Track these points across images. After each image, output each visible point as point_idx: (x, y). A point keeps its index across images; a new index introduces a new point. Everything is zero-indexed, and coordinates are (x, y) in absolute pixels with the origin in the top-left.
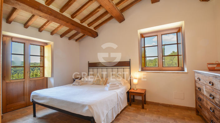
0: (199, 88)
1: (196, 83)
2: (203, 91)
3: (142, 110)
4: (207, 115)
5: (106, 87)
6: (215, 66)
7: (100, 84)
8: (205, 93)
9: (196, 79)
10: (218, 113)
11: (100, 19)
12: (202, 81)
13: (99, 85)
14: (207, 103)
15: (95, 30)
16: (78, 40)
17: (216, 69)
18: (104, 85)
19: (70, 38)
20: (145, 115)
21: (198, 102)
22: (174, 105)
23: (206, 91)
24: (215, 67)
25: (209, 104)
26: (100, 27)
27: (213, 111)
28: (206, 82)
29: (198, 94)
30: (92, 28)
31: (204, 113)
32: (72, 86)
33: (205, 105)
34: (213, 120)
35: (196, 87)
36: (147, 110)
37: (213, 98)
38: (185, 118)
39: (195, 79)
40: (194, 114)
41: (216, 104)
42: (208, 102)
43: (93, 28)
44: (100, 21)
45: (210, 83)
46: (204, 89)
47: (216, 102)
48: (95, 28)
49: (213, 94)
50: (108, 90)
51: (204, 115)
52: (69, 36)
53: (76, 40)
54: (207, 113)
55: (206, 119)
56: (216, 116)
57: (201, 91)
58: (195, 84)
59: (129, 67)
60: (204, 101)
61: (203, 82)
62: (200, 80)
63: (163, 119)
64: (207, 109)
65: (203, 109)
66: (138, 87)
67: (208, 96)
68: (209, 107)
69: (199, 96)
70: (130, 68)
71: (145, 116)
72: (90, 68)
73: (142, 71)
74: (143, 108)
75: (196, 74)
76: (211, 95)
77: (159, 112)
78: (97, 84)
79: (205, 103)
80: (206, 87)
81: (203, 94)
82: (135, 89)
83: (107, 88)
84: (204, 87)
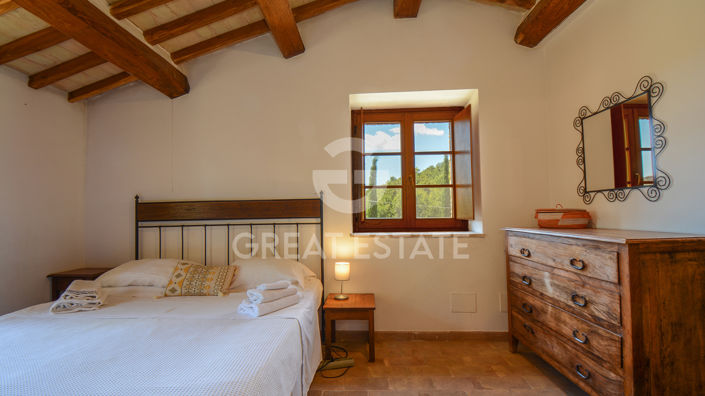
0: (524, 278)
1: (511, 263)
2: (543, 285)
3: (370, 368)
4: (557, 350)
5: (244, 305)
6: (558, 216)
7: (205, 291)
8: (550, 291)
9: (514, 251)
10: (606, 343)
11: (206, 24)
12: (534, 257)
13: (201, 294)
14: (558, 319)
15: (177, 63)
16: (85, 96)
17: (560, 224)
18: (225, 294)
19: (37, 81)
20: (387, 386)
21: (520, 317)
22: (451, 333)
23: (552, 284)
24: (558, 220)
25: (568, 320)
26: (201, 58)
27: (587, 341)
28: (554, 260)
29: (519, 294)
30: (163, 51)
31: (545, 347)
32: (52, 314)
33: (552, 324)
34: (582, 364)
35: (510, 273)
36: (386, 363)
37: (586, 306)
38: (494, 368)
39: (506, 252)
40: (504, 350)
41: (597, 320)
42: (565, 316)
43: (169, 54)
44: (204, 33)
45: (572, 262)
46: (547, 281)
47: (597, 313)
48: (180, 55)
49: (582, 292)
50: (255, 312)
51: (544, 351)
52: (34, 69)
53: (73, 96)
54: (555, 345)
55: (555, 364)
56: (597, 353)
57: (534, 285)
58: (508, 267)
59: (319, 220)
60: (546, 313)
61: (544, 262)
62: (529, 255)
63: (441, 386)
64: (559, 335)
65: (540, 335)
66: (348, 289)
67: (564, 298)
68: (567, 331)
69: (523, 299)
70: (321, 224)
71: (391, 388)
72: (145, 224)
73: (355, 231)
74: (372, 359)
75: (512, 240)
76: (574, 297)
77: (420, 362)
78: (188, 294)
79: (552, 320)
80: (553, 276)
81: (542, 294)
82: (341, 297)
83: (249, 305)
84: (547, 274)
